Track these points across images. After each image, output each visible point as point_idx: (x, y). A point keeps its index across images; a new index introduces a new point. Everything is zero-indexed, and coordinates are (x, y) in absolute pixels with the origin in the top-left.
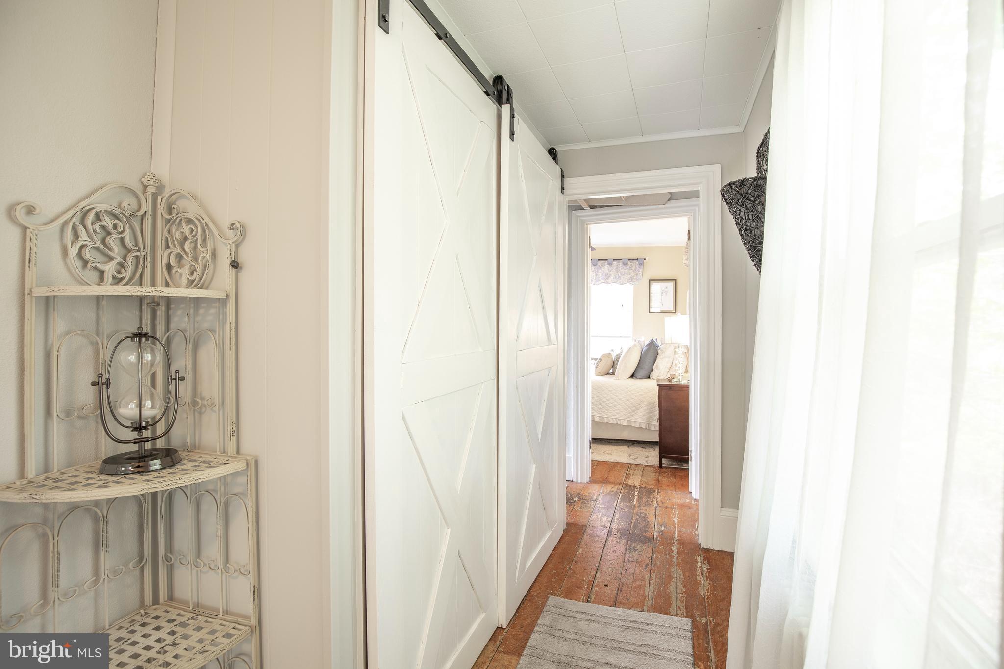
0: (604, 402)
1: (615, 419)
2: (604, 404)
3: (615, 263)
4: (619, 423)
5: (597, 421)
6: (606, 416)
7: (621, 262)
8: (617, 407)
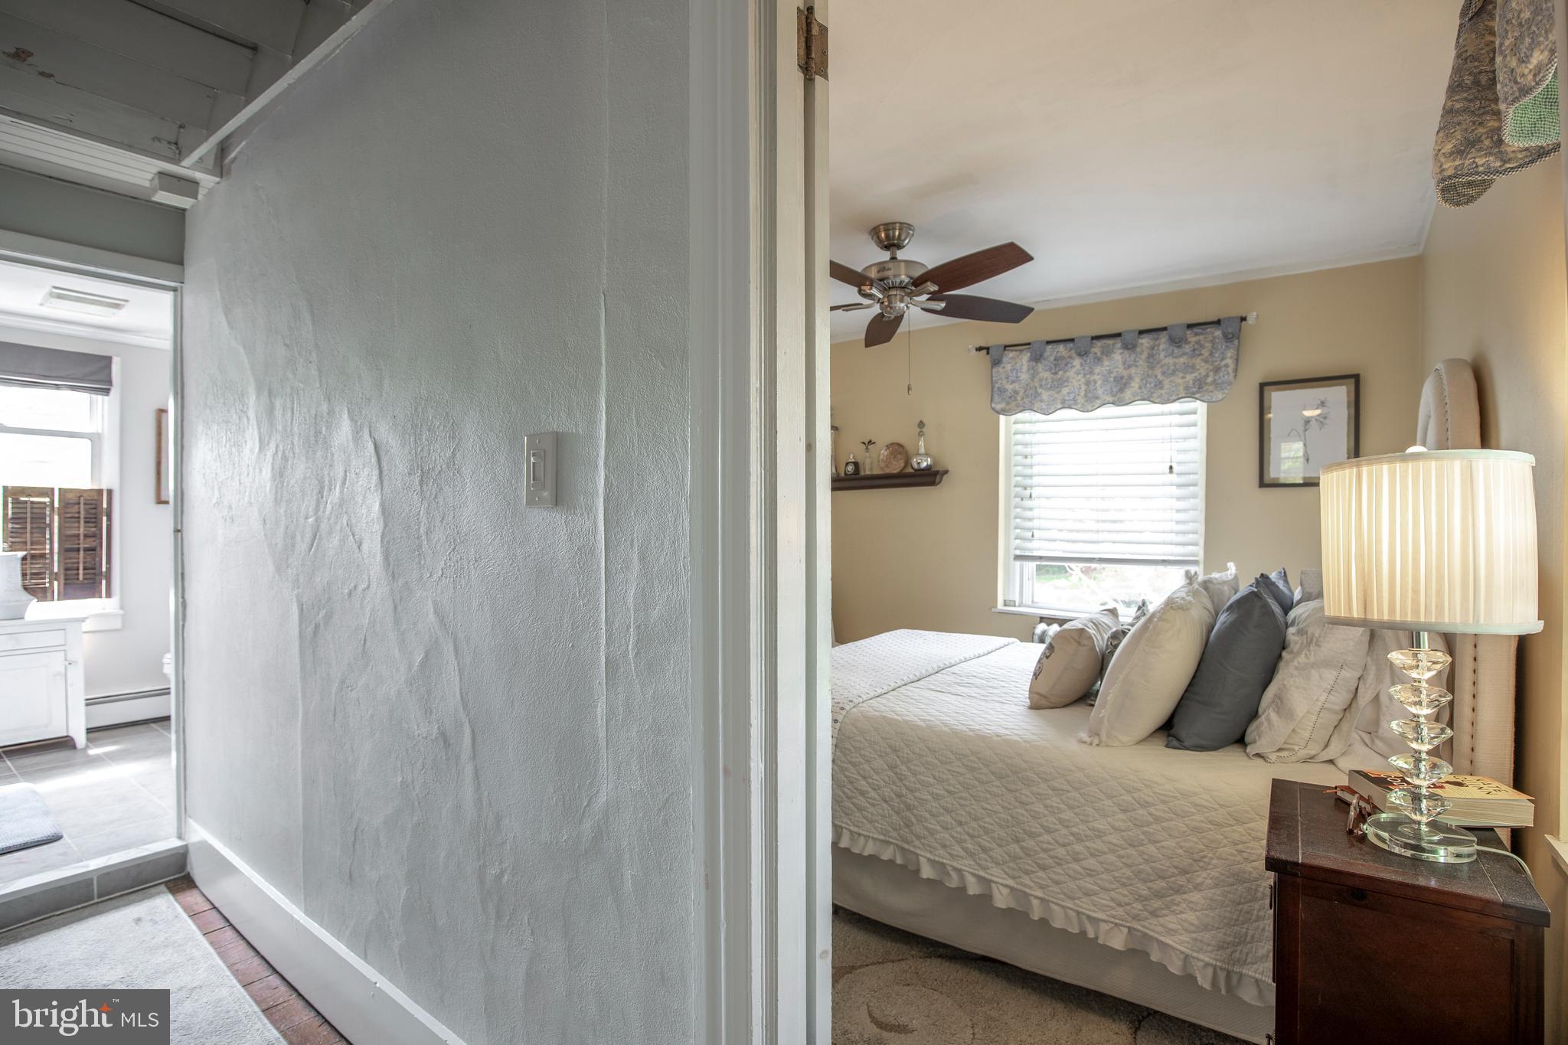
0: (1032, 835)
1: (1073, 914)
2: (1030, 843)
3: (1145, 342)
4: (1091, 934)
5: (1003, 906)
6: (1039, 894)
7: (1163, 338)
8: (1085, 863)
